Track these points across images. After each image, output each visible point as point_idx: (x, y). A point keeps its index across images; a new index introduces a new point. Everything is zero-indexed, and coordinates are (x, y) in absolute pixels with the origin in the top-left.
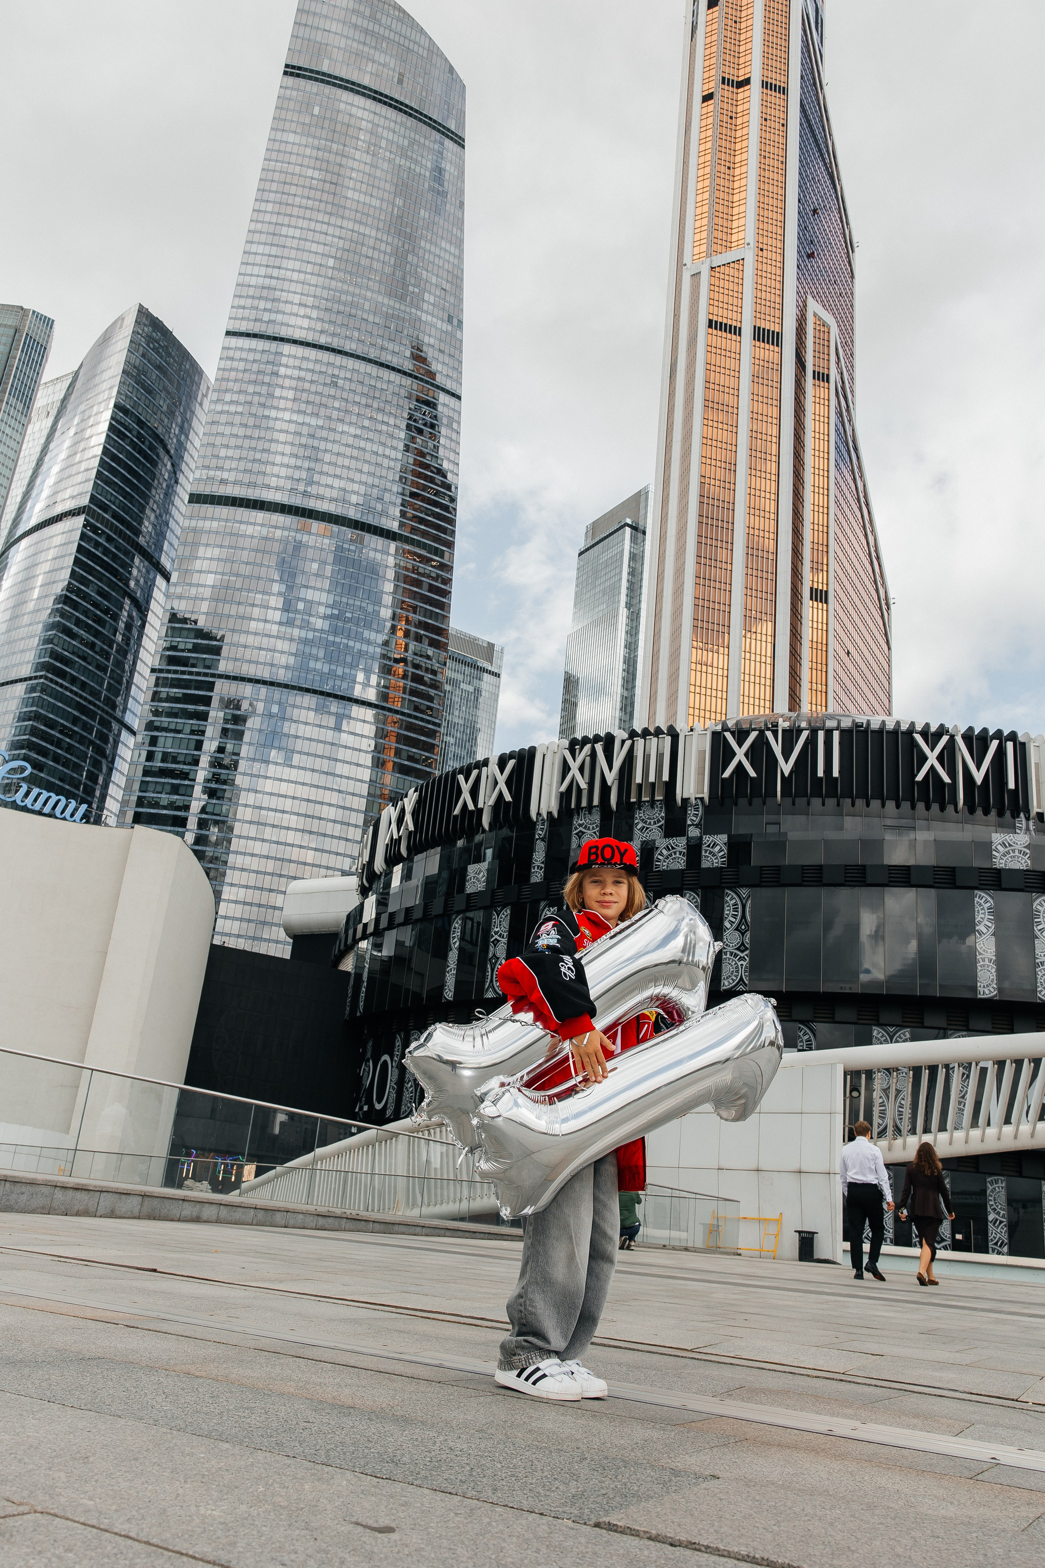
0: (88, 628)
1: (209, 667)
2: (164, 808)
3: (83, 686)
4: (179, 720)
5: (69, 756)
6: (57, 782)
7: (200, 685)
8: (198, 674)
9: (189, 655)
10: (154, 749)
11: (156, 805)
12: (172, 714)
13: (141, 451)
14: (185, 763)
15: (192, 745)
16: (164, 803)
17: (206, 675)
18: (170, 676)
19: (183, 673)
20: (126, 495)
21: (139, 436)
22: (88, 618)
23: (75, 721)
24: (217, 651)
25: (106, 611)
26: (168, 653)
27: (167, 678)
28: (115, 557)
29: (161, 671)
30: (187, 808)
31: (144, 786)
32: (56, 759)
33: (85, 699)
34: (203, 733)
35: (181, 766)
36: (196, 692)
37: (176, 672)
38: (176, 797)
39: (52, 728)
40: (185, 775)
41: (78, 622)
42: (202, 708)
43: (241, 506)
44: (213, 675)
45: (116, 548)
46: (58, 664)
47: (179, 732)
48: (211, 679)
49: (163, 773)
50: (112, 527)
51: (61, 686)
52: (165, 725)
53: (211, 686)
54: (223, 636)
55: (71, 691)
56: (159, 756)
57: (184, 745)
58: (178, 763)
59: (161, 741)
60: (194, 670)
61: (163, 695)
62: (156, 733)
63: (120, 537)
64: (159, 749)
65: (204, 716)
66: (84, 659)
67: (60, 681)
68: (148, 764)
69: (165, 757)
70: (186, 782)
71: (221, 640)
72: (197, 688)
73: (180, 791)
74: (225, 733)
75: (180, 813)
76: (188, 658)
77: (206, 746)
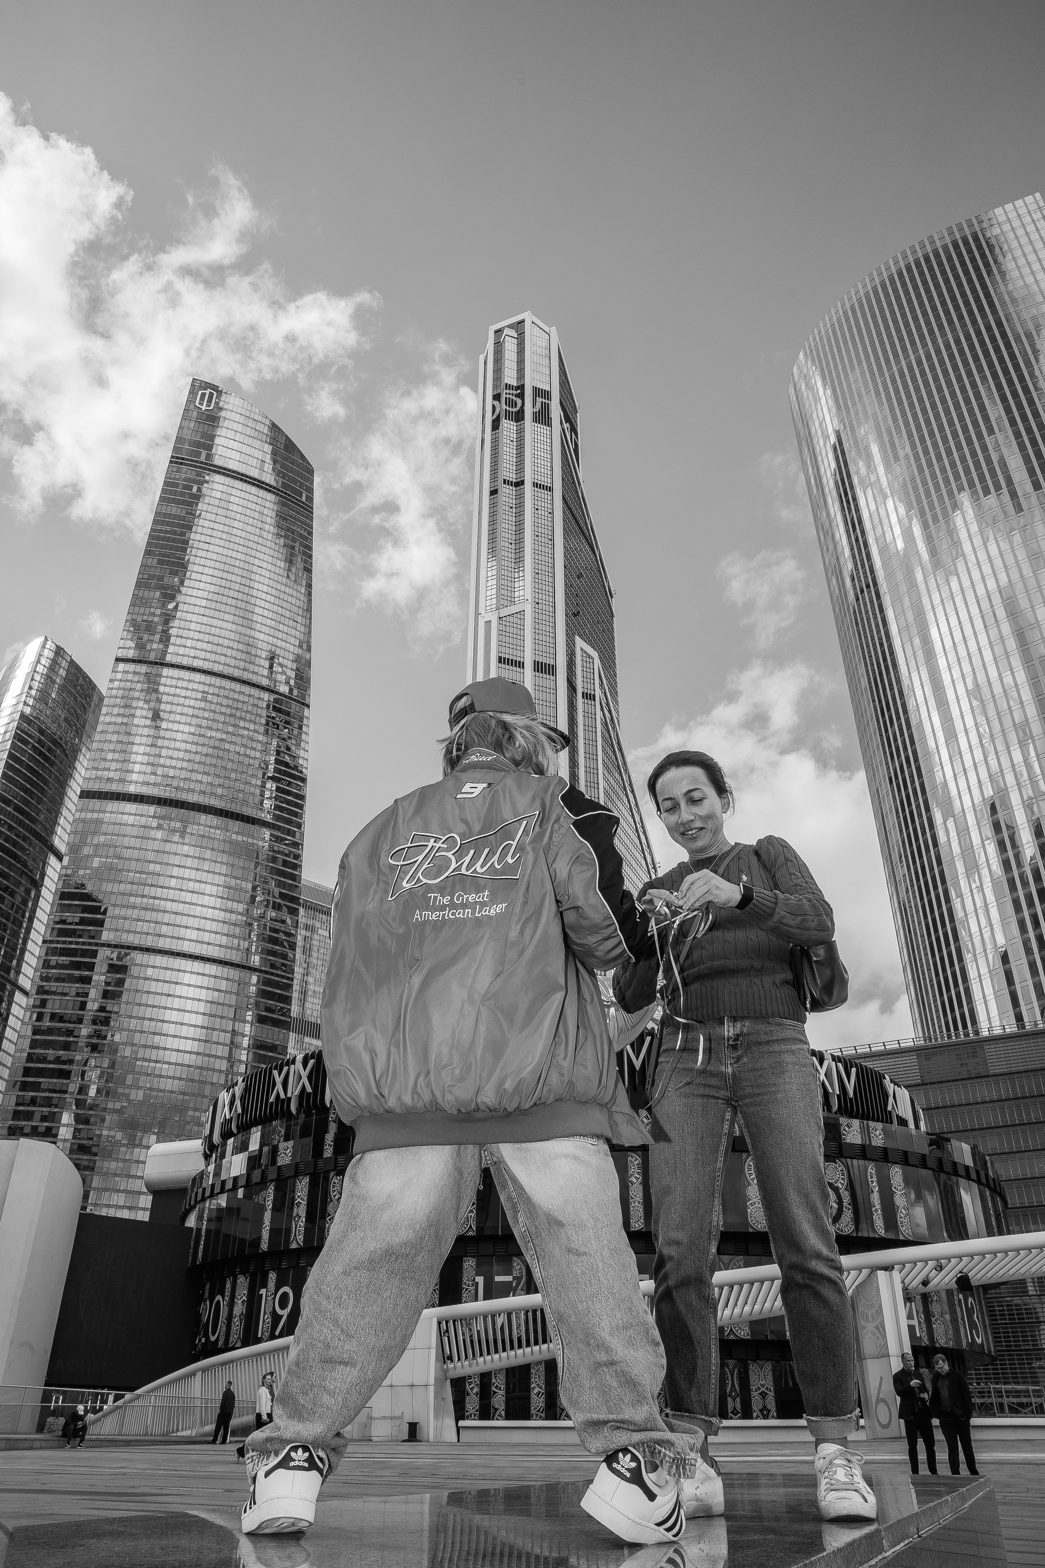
1: (93, 938)
2: (51, 1062)
4: (66, 985)
7: (85, 953)
8: (84, 943)
9: (77, 927)
10: (43, 1010)
11: (44, 1060)
12: (59, 979)
13: (41, 754)
14: (70, 1022)
15: (78, 1005)
16: (50, 1058)
17: (90, 944)
18: (59, 946)
19: (71, 943)
20: (26, 791)
21: (40, 742)
24: (101, 923)
26: (58, 926)
27: (56, 948)
28: (15, 844)
29: (51, 942)
30: (70, 1062)
31: (34, 1044)
34: (86, 995)
35: (67, 1025)
36: (82, 959)
37: (64, 942)
38: (62, 1052)
40: (70, 1033)
42: (86, 973)
43: (123, 800)
44: (97, 944)
45: (16, 835)
47: (65, 994)
48: (94, 948)
49: (50, 1031)
50: (13, 818)
52: (53, 989)
53: (94, 954)
54: (106, 909)
56: (47, 1018)
57: (71, 1004)
58: (64, 1022)
59: (49, 1004)
60: (81, 940)
61: (53, 963)
62: (45, 997)
63: (20, 825)
64: (47, 1010)
65: (87, 980)
68: (37, 1024)
69: (53, 1017)
70: (71, 1039)
71: (105, 913)
72: (83, 956)
73: (67, 1046)
74: (106, 995)
75: (64, 1067)
76: (75, 930)
77: (89, 1006)
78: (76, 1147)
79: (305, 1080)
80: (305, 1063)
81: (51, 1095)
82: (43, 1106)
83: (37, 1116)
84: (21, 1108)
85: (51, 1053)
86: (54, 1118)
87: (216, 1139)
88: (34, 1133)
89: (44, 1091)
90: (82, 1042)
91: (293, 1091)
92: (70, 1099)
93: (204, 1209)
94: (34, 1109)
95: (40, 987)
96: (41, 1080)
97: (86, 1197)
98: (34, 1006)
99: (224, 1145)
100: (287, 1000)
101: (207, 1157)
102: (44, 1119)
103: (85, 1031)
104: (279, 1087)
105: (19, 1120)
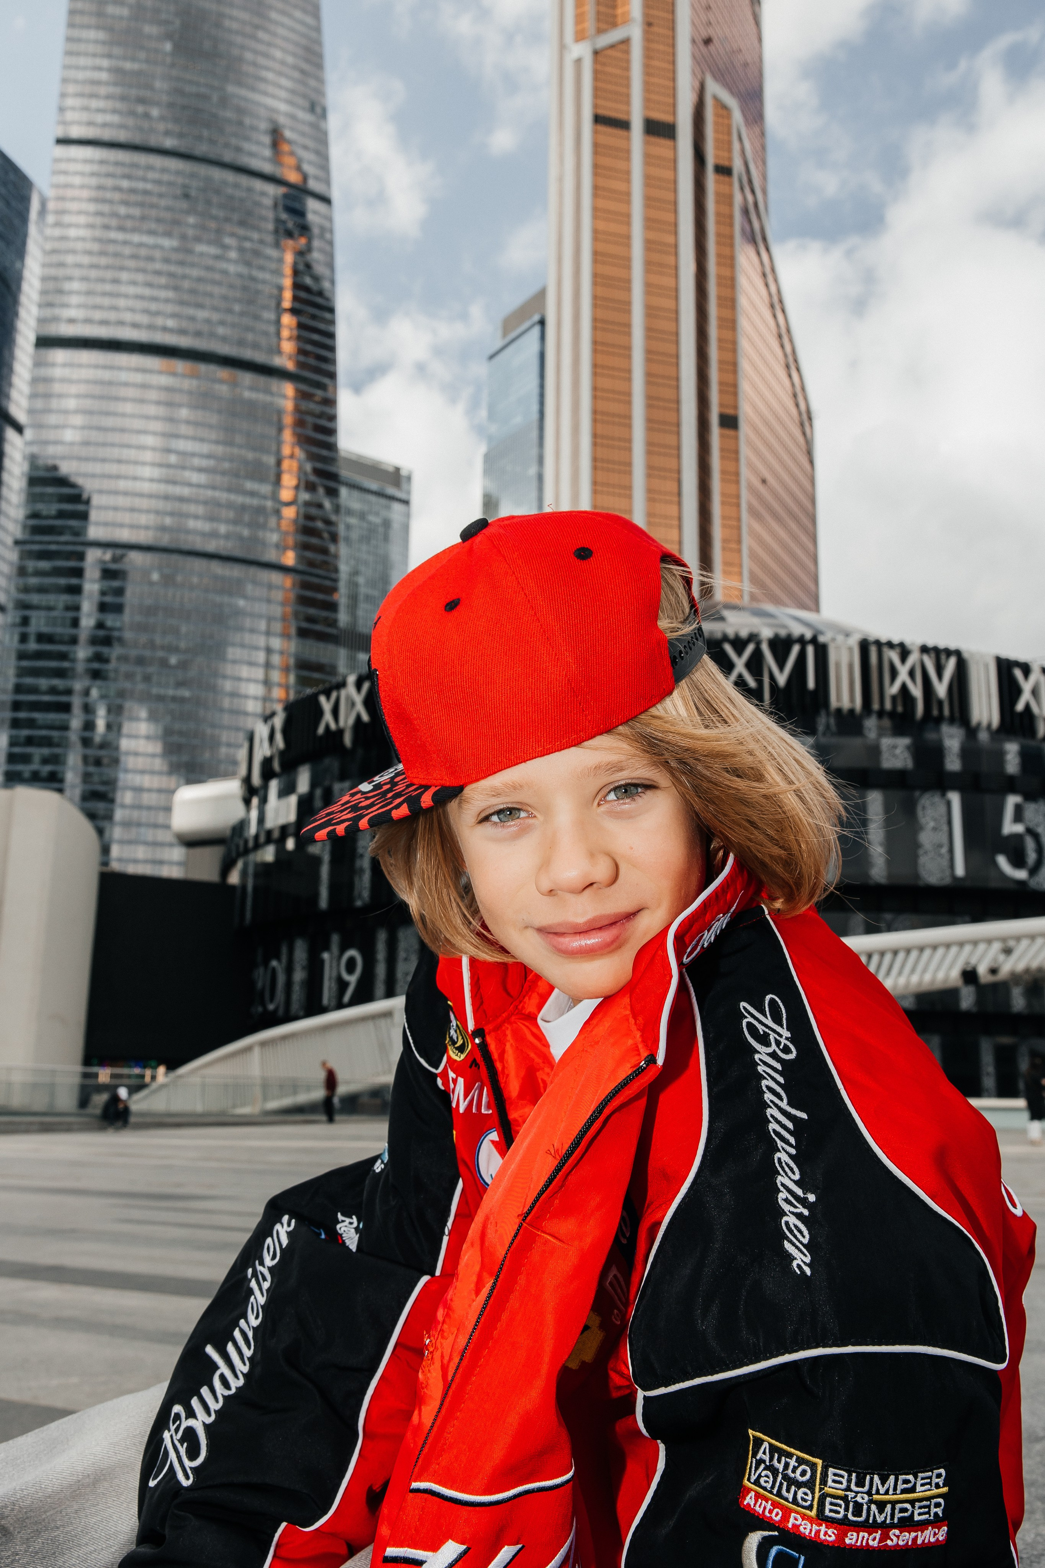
1: (76, 535)
2: (44, 693)
4: (51, 597)
7: (69, 556)
8: (66, 543)
9: (54, 522)
10: (26, 630)
11: (34, 690)
12: (41, 590)
14: (62, 643)
15: (68, 622)
16: (43, 688)
17: (74, 543)
18: (36, 547)
19: (50, 543)
24: (84, 516)
26: (31, 522)
27: (32, 550)
29: (24, 542)
30: (68, 692)
31: (22, 672)
34: (77, 608)
35: (58, 647)
36: (66, 564)
37: (41, 543)
38: (56, 681)
40: (63, 656)
42: (75, 581)
44: (83, 544)
47: (51, 609)
48: (80, 548)
49: (39, 655)
52: (36, 603)
53: (81, 557)
54: (89, 498)
56: (32, 638)
57: (59, 621)
58: (55, 643)
59: (33, 621)
60: (61, 538)
61: (30, 570)
62: (27, 613)
64: (32, 629)
65: (76, 590)
68: (21, 647)
69: (42, 638)
70: (66, 664)
71: (88, 502)
72: (66, 559)
73: (61, 673)
74: (103, 607)
75: (62, 698)
76: (54, 526)
77: (83, 623)
78: (87, 794)
79: (360, 708)
80: (359, 685)
81: (50, 733)
82: (41, 746)
83: (37, 759)
84: (16, 749)
85: (44, 683)
86: (56, 760)
87: (256, 780)
88: (36, 779)
89: (41, 728)
90: (80, 667)
91: (347, 721)
92: (74, 737)
93: (247, 864)
94: (33, 750)
95: (16, 600)
96: (36, 715)
97: (105, 850)
98: (14, 625)
99: (265, 787)
100: (333, 607)
101: (247, 802)
102: (45, 761)
103: (82, 653)
104: (328, 717)
105: (16, 764)
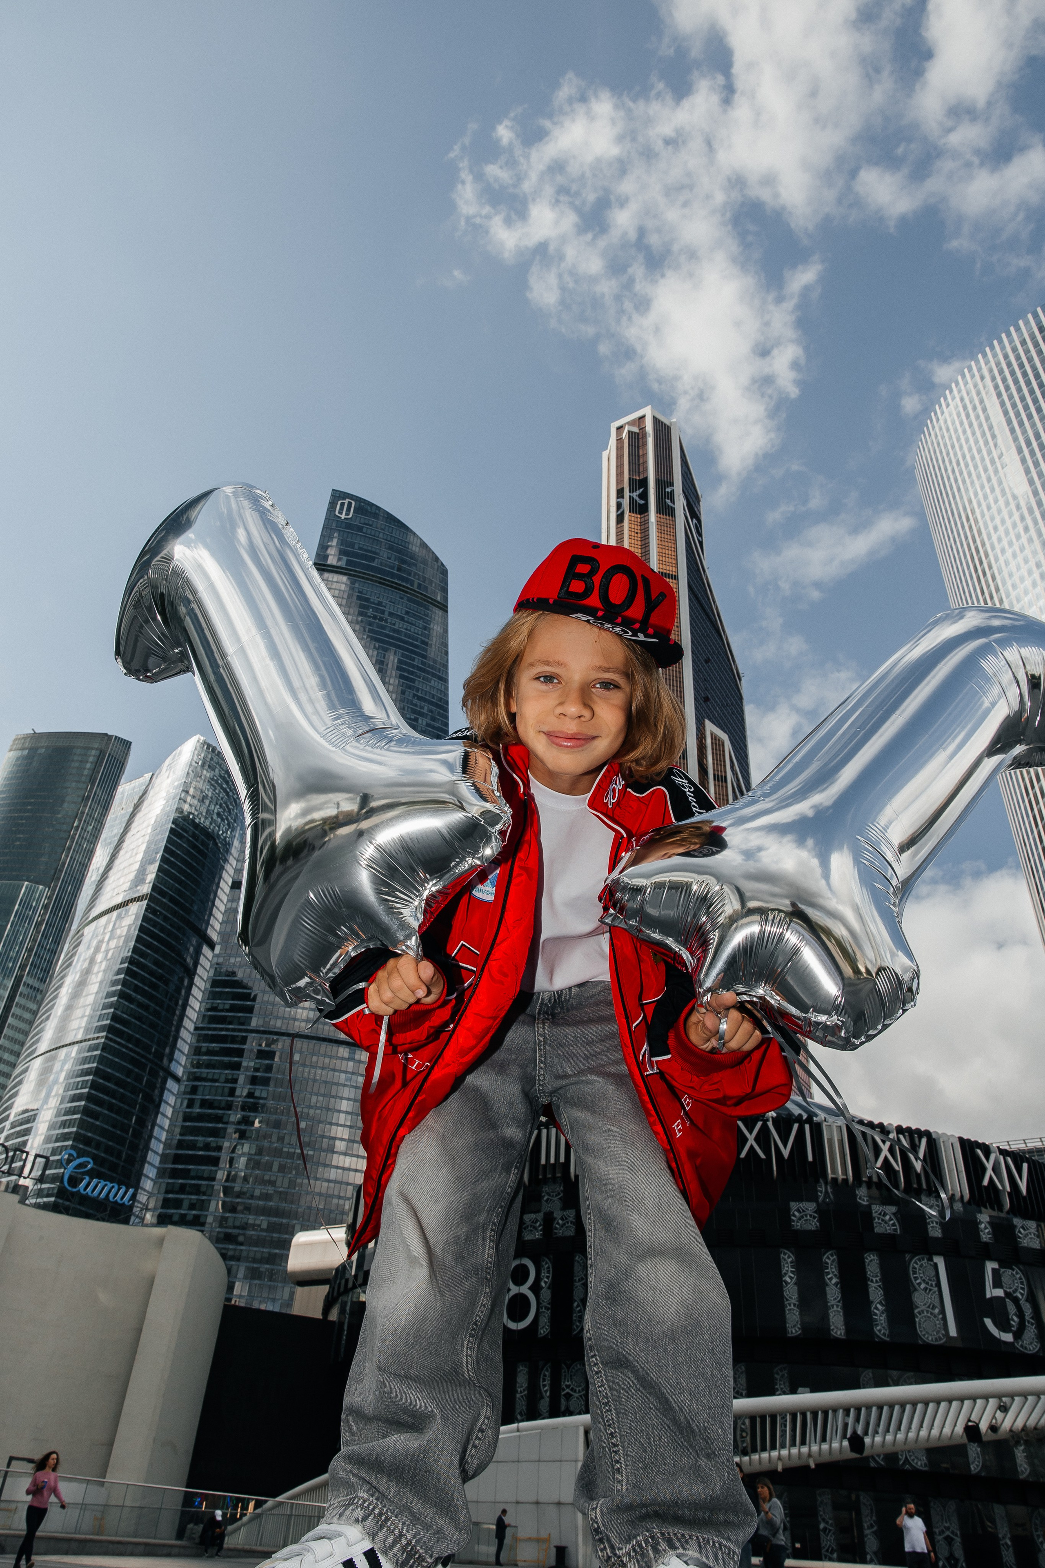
0: (144, 993)
1: (243, 1024)
2: (200, 1149)
3: (138, 1042)
4: (216, 1071)
5: (122, 1105)
6: (110, 1128)
7: (233, 1040)
8: (234, 1030)
9: (227, 1014)
10: (194, 1097)
11: (193, 1146)
12: (210, 1065)
13: (194, 847)
14: (220, 1109)
15: (227, 1091)
16: (200, 1145)
17: (240, 1030)
18: (210, 1032)
19: (221, 1029)
20: (180, 882)
21: (194, 836)
22: (145, 984)
23: (129, 1073)
24: (250, 1010)
25: (160, 978)
26: (210, 1013)
27: (207, 1035)
28: (169, 934)
29: (202, 1029)
30: (219, 1148)
31: (185, 1131)
32: (111, 1107)
33: (138, 1054)
34: (235, 1081)
35: (217, 1111)
36: (232, 1046)
37: (215, 1029)
38: (211, 1139)
39: (108, 1081)
40: (219, 1119)
41: (136, 989)
42: (236, 1059)
44: (246, 1031)
45: (171, 925)
46: (118, 1026)
47: (216, 1081)
48: (244, 1034)
49: (200, 1118)
50: (169, 910)
51: (119, 1044)
52: (204, 1075)
53: (244, 1040)
54: (255, 996)
55: (127, 1048)
56: (197, 1104)
57: (220, 1091)
58: (214, 1108)
59: (200, 1090)
60: (231, 1026)
61: (204, 1050)
62: (197, 1083)
63: (175, 917)
64: (198, 1097)
65: (237, 1066)
66: (139, 1019)
67: (118, 1040)
68: (188, 1110)
69: (204, 1104)
70: (221, 1125)
71: (254, 999)
72: (232, 1042)
73: (215, 1133)
74: (254, 1081)
75: (213, 1154)
76: (226, 1017)
77: (238, 1093)
78: (222, 1236)
81: (200, 1182)
82: (191, 1194)
83: (186, 1204)
84: (170, 1196)
86: (203, 1205)
88: (183, 1222)
89: (193, 1178)
90: (231, 1128)
92: (218, 1187)
93: (346, 1303)
94: (183, 1196)
95: (190, 1073)
96: (191, 1167)
97: (230, 1287)
98: (185, 1093)
102: (192, 1207)
103: (235, 1116)
105: (168, 1208)
